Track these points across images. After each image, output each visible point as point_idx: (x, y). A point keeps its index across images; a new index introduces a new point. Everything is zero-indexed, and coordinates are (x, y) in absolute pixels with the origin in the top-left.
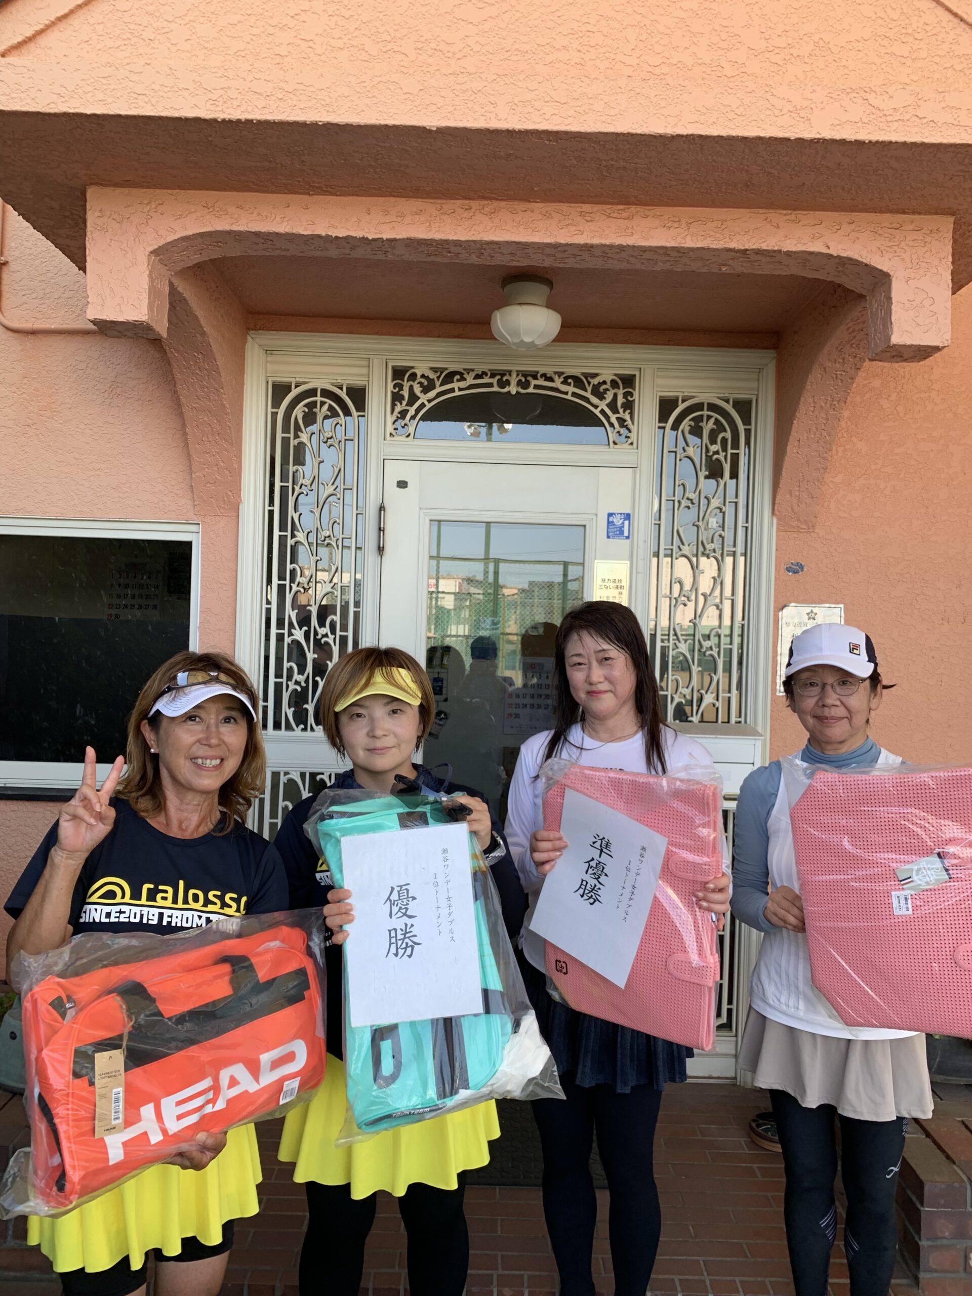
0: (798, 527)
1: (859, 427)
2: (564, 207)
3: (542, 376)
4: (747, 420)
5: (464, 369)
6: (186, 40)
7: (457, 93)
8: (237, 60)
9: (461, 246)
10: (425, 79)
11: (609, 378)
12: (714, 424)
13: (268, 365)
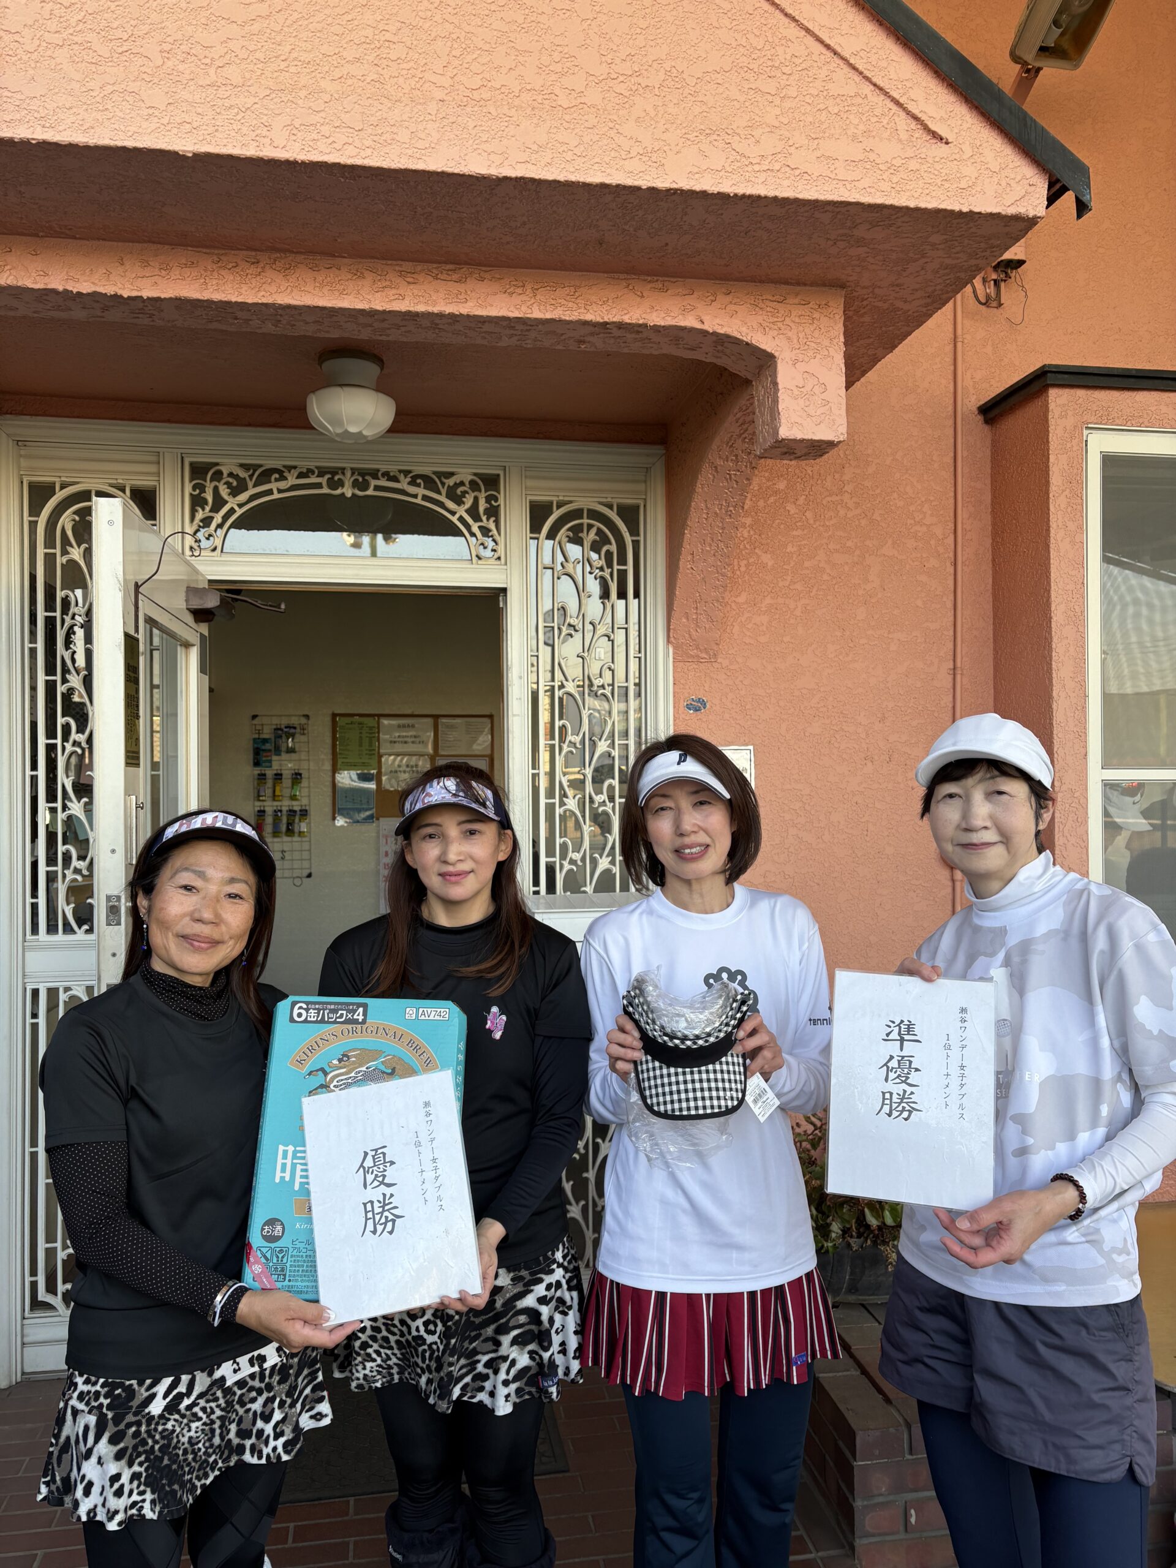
0: (698, 656)
1: (763, 536)
2: (378, 264)
3: (383, 475)
4: (634, 531)
5: (284, 466)
7: (217, 109)
9: (250, 311)
10: (174, 90)
11: (467, 479)
12: (596, 534)
13: (22, 460)
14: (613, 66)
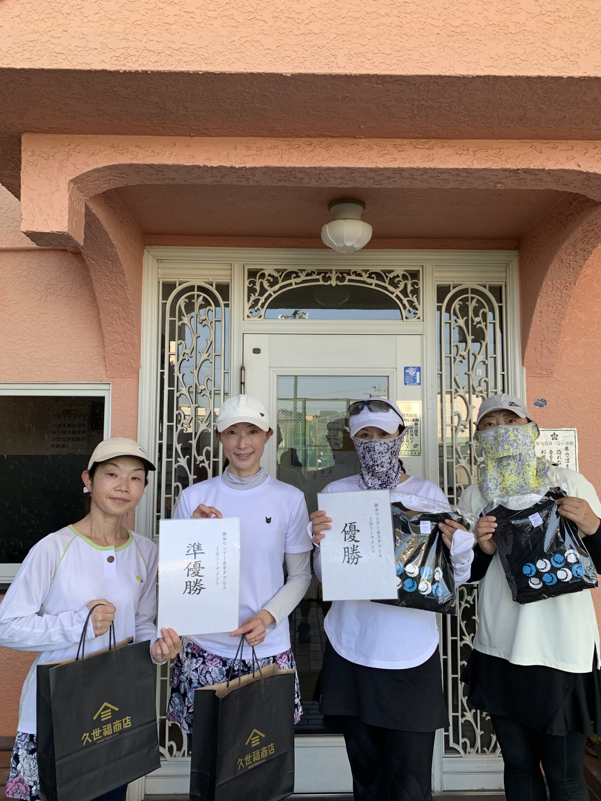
0: (541, 373)
1: (579, 302)
2: (381, 141)
3: (353, 273)
4: (499, 299)
5: (299, 270)
6: (95, 14)
7: (306, 48)
8: (135, 28)
9: (305, 172)
10: (281, 38)
11: (401, 273)
12: (476, 303)
13: (159, 270)
14: (543, 7)
